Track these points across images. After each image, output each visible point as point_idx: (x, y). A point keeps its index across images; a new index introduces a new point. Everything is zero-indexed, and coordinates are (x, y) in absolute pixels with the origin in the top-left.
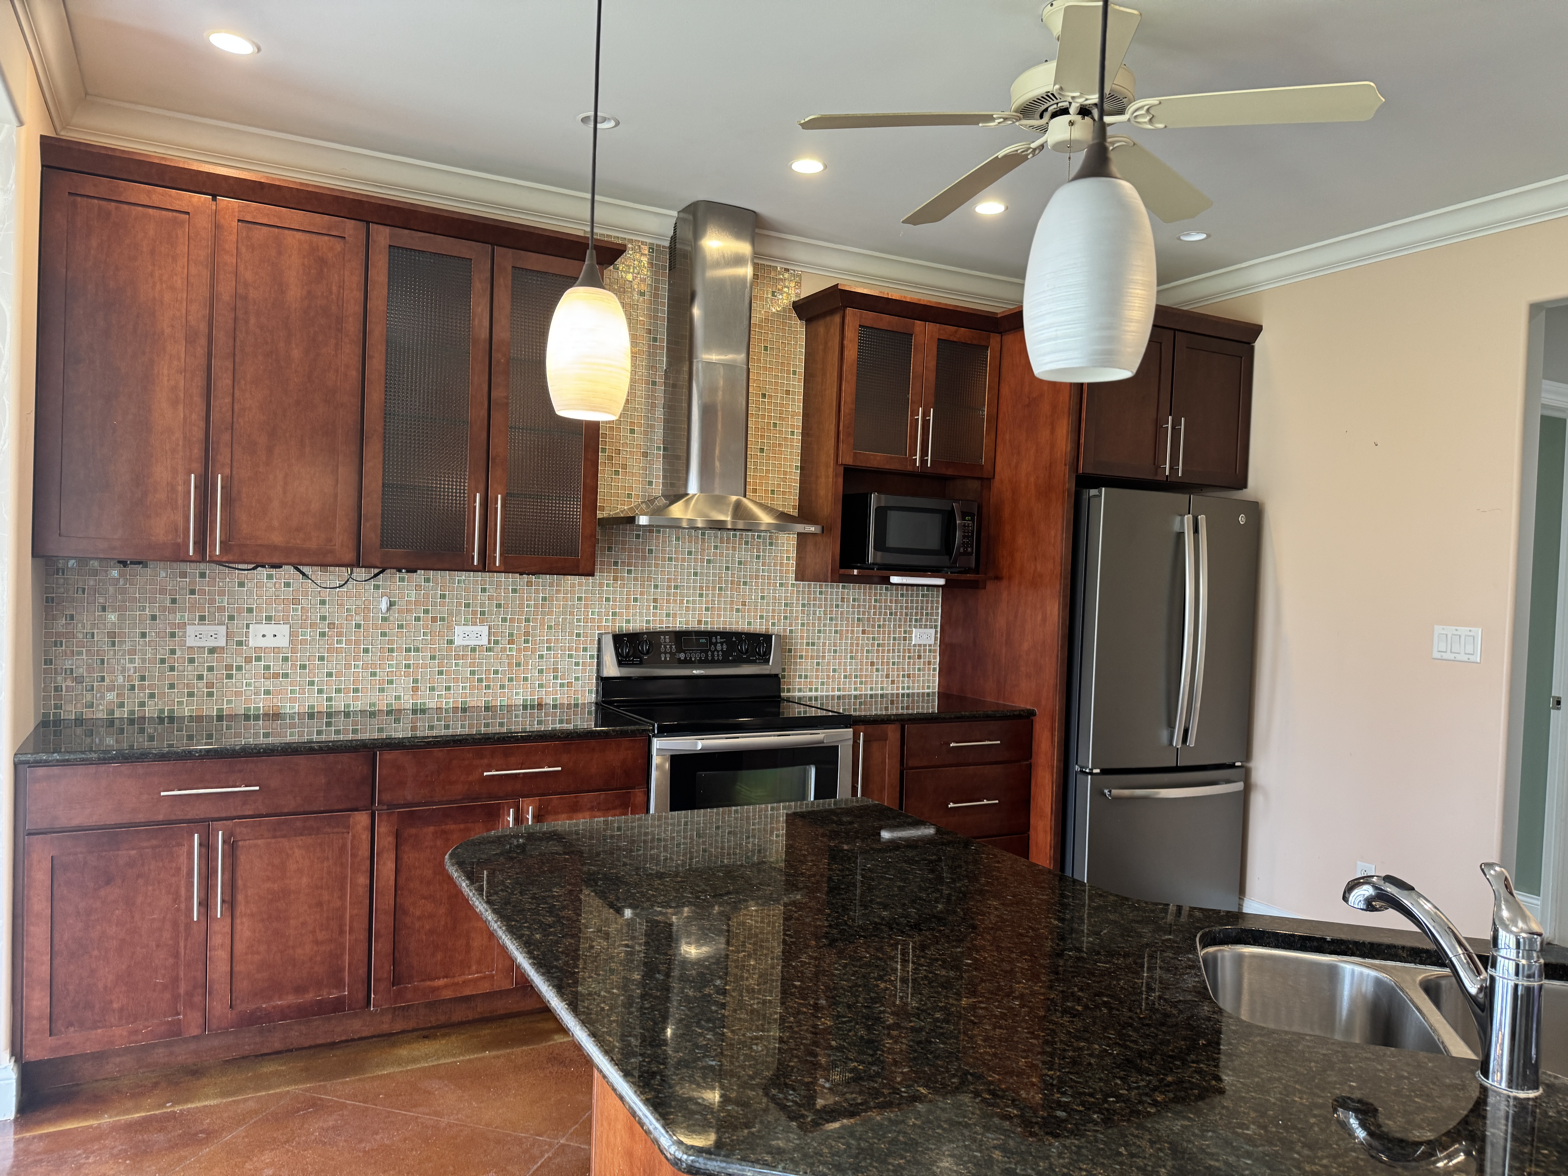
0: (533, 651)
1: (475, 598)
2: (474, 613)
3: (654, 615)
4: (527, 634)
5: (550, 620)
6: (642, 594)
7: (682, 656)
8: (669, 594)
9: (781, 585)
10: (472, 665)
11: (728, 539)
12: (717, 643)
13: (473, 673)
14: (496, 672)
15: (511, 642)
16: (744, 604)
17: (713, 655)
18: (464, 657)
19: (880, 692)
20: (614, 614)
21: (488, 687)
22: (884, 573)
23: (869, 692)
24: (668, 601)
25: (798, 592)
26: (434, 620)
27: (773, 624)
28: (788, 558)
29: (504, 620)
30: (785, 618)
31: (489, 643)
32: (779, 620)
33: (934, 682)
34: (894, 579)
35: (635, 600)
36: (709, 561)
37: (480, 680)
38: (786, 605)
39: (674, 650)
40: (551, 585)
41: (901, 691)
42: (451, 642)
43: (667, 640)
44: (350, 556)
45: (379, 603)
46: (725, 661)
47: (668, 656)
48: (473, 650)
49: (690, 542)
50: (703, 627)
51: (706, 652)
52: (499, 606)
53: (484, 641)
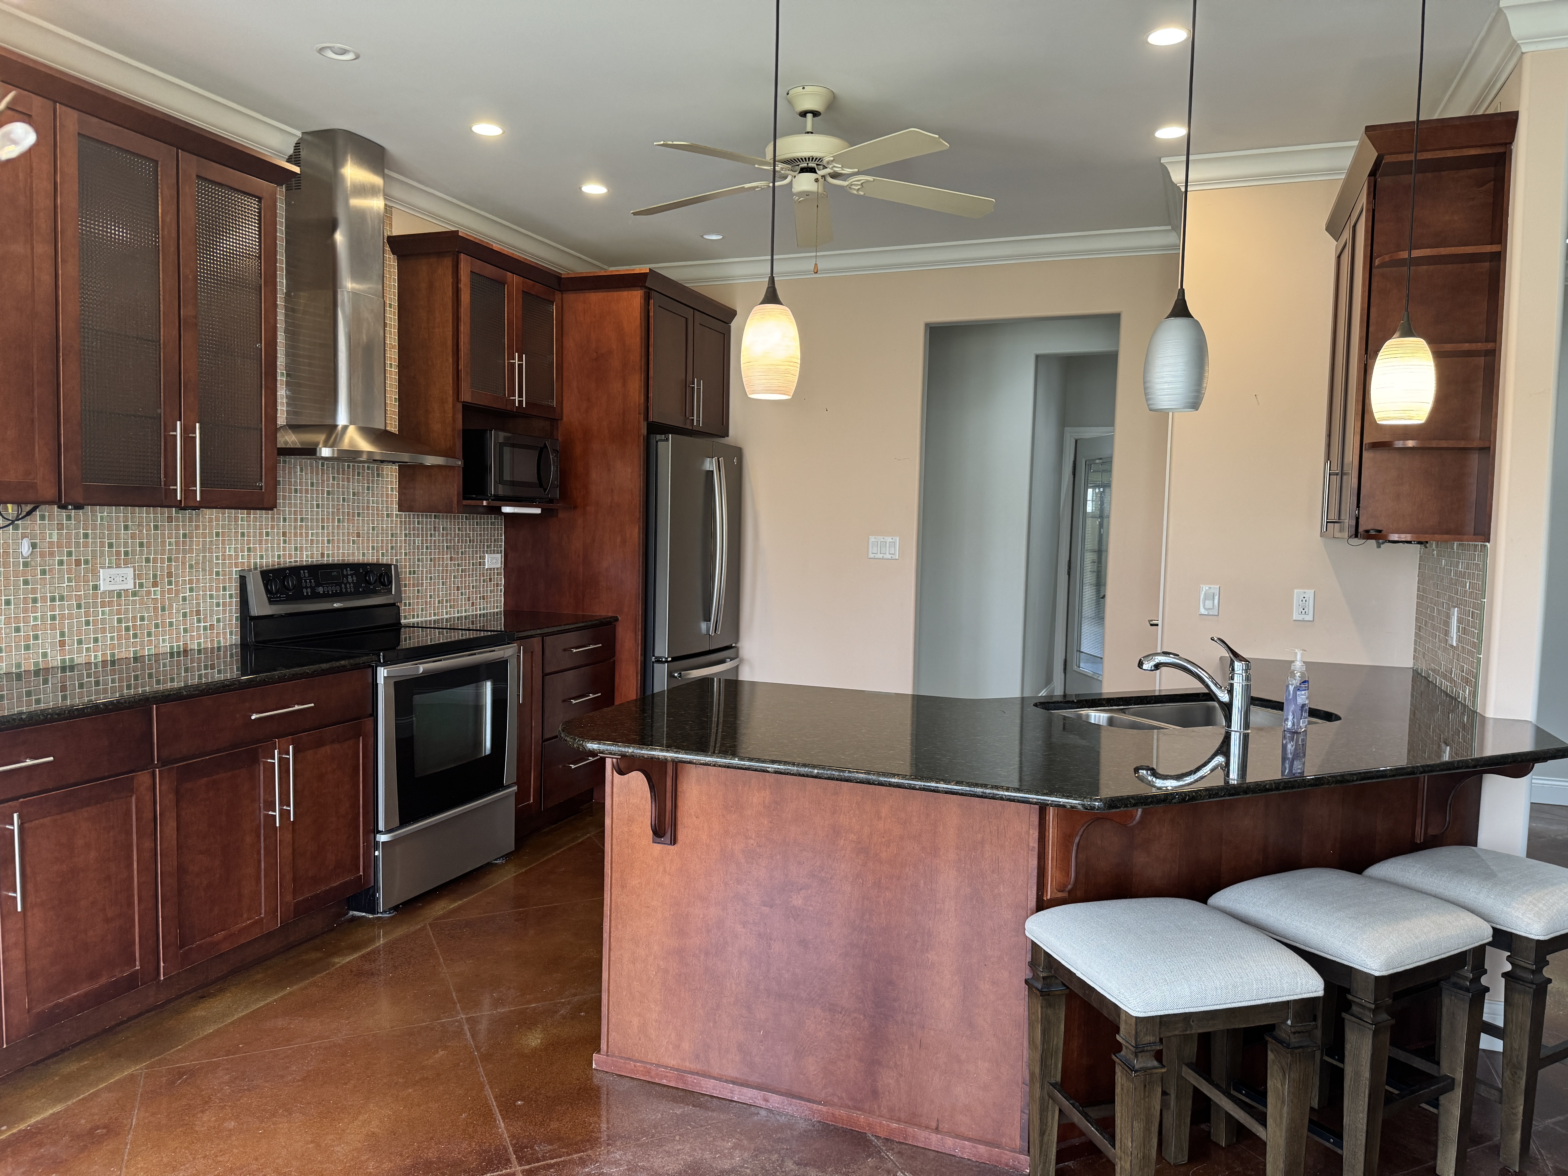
0: (177, 592)
1: (118, 537)
2: (118, 553)
3: (284, 549)
4: (170, 575)
5: (191, 558)
6: (273, 528)
7: (320, 590)
8: (295, 528)
9: (388, 516)
10: (119, 612)
11: (344, 470)
12: (347, 575)
13: (120, 621)
14: (142, 619)
15: (155, 584)
16: (358, 535)
17: (346, 588)
18: (110, 603)
19: (464, 614)
20: (249, 550)
21: (135, 636)
22: (496, 503)
23: (456, 615)
24: (295, 535)
25: (401, 522)
26: (78, 563)
27: (383, 554)
28: (392, 491)
29: (148, 560)
30: (392, 548)
31: (135, 587)
32: (387, 550)
33: (501, 600)
34: (507, 510)
35: (267, 534)
36: (328, 493)
37: (127, 629)
38: (392, 535)
39: (313, 584)
40: (191, 521)
41: (479, 612)
42: (96, 588)
43: (307, 575)
44: (50, 492)
45: (19, 545)
46: (357, 593)
47: (309, 590)
48: (119, 595)
49: (312, 473)
50: (325, 560)
51: (340, 584)
52: (141, 545)
53: (130, 585)
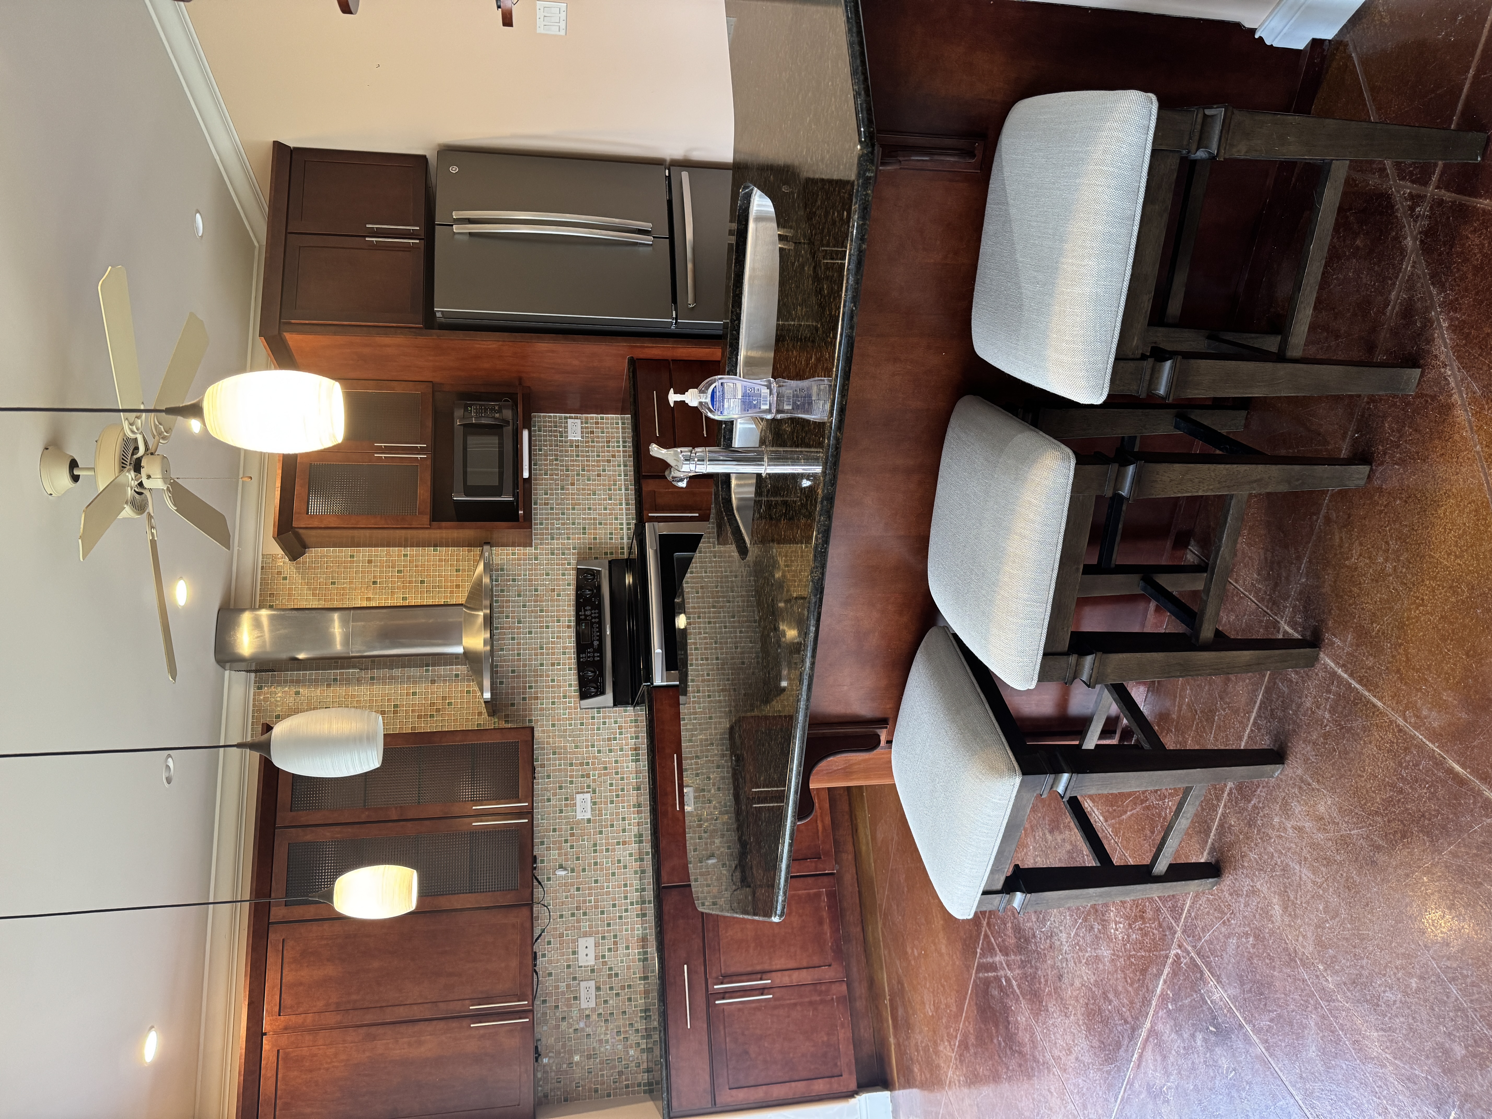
0: (594, 758)
1: (555, 806)
2: (566, 805)
3: (564, 664)
4: (582, 764)
5: (571, 748)
6: (548, 676)
7: (596, 643)
8: (548, 654)
9: (536, 559)
10: (606, 803)
11: (500, 607)
12: (585, 615)
13: (612, 802)
14: (611, 785)
15: (588, 776)
16: (553, 590)
17: (595, 618)
18: (600, 810)
19: (622, 468)
20: (565, 697)
21: (623, 790)
22: (521, 483)
23: (623, 477)
24: (553, 654)
25: (541, 544)
26: (572, 835)
27: (569, 564)
28: (514, 554)
29: (571, 782)
30: (563, 554)
31: (589, 792)
32: (565, 559)
33: (612, 419)
34: (526, 475)
35: (553, 681)
36: (519, 622)
37: (617, 796)
38: (553, 554)
39: (592, 650)
40: (543, 749)
41: (621, 449)
42: (589, 821)
43: (584, 655)
44: (525, 911)
45: (561, 876)
46: (599, 607)
47: (596, 655)
48: (595, 803)
49: (504, 639)
50: (573, 624)
51: (592, 623)
52: (561, 788)
53: (588, 796)
